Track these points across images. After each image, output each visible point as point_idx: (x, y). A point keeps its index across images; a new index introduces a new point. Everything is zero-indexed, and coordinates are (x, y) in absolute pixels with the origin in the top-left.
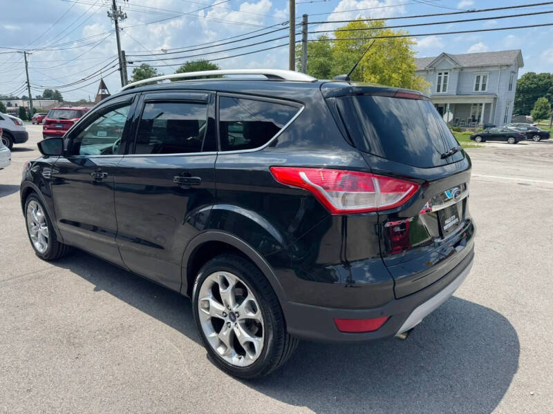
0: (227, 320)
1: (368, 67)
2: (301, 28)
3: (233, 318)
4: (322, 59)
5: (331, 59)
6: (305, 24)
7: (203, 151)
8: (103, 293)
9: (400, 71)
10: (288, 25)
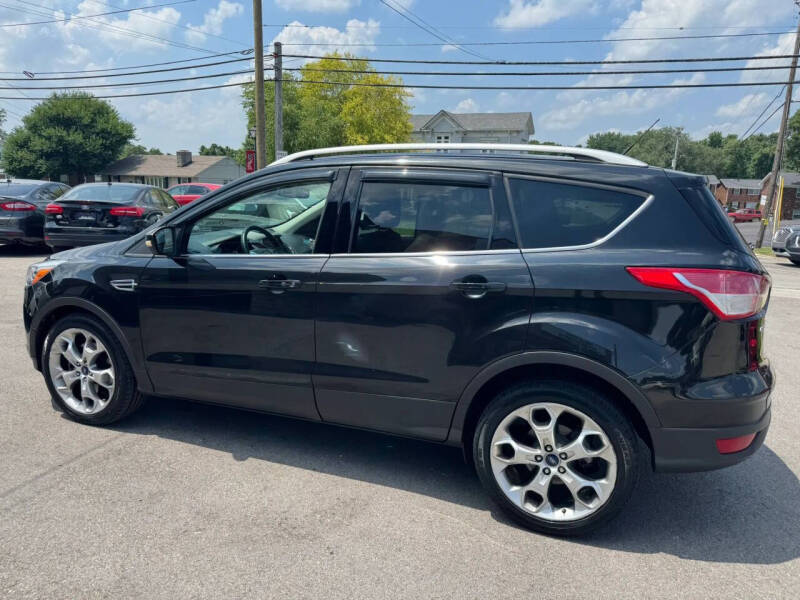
0: (542, 465)
1: (352, 123)
2: (272, 62)
3: (553, 461)
4: (286, 107)
5: (300, 108)
6: (278, 55)
7: (491, 248)
8: (252, 462)
9: (394, 132)
10: (253, 55)
